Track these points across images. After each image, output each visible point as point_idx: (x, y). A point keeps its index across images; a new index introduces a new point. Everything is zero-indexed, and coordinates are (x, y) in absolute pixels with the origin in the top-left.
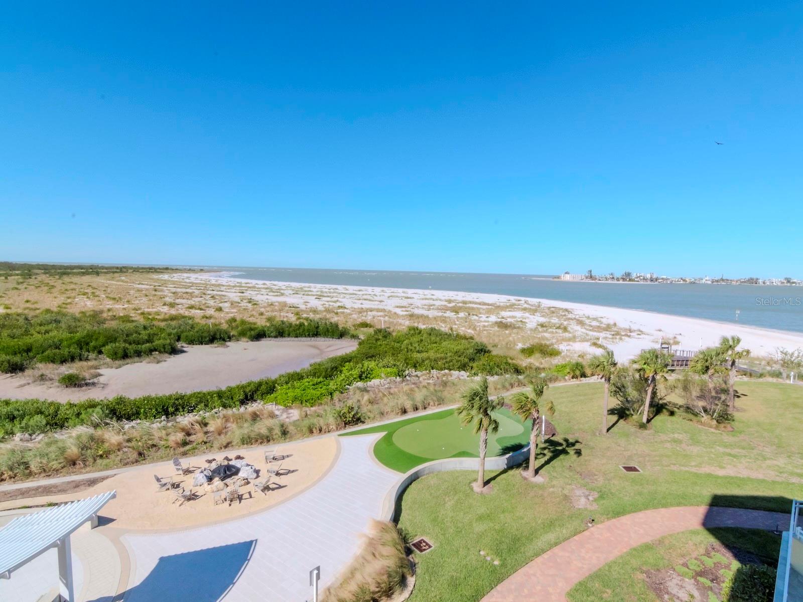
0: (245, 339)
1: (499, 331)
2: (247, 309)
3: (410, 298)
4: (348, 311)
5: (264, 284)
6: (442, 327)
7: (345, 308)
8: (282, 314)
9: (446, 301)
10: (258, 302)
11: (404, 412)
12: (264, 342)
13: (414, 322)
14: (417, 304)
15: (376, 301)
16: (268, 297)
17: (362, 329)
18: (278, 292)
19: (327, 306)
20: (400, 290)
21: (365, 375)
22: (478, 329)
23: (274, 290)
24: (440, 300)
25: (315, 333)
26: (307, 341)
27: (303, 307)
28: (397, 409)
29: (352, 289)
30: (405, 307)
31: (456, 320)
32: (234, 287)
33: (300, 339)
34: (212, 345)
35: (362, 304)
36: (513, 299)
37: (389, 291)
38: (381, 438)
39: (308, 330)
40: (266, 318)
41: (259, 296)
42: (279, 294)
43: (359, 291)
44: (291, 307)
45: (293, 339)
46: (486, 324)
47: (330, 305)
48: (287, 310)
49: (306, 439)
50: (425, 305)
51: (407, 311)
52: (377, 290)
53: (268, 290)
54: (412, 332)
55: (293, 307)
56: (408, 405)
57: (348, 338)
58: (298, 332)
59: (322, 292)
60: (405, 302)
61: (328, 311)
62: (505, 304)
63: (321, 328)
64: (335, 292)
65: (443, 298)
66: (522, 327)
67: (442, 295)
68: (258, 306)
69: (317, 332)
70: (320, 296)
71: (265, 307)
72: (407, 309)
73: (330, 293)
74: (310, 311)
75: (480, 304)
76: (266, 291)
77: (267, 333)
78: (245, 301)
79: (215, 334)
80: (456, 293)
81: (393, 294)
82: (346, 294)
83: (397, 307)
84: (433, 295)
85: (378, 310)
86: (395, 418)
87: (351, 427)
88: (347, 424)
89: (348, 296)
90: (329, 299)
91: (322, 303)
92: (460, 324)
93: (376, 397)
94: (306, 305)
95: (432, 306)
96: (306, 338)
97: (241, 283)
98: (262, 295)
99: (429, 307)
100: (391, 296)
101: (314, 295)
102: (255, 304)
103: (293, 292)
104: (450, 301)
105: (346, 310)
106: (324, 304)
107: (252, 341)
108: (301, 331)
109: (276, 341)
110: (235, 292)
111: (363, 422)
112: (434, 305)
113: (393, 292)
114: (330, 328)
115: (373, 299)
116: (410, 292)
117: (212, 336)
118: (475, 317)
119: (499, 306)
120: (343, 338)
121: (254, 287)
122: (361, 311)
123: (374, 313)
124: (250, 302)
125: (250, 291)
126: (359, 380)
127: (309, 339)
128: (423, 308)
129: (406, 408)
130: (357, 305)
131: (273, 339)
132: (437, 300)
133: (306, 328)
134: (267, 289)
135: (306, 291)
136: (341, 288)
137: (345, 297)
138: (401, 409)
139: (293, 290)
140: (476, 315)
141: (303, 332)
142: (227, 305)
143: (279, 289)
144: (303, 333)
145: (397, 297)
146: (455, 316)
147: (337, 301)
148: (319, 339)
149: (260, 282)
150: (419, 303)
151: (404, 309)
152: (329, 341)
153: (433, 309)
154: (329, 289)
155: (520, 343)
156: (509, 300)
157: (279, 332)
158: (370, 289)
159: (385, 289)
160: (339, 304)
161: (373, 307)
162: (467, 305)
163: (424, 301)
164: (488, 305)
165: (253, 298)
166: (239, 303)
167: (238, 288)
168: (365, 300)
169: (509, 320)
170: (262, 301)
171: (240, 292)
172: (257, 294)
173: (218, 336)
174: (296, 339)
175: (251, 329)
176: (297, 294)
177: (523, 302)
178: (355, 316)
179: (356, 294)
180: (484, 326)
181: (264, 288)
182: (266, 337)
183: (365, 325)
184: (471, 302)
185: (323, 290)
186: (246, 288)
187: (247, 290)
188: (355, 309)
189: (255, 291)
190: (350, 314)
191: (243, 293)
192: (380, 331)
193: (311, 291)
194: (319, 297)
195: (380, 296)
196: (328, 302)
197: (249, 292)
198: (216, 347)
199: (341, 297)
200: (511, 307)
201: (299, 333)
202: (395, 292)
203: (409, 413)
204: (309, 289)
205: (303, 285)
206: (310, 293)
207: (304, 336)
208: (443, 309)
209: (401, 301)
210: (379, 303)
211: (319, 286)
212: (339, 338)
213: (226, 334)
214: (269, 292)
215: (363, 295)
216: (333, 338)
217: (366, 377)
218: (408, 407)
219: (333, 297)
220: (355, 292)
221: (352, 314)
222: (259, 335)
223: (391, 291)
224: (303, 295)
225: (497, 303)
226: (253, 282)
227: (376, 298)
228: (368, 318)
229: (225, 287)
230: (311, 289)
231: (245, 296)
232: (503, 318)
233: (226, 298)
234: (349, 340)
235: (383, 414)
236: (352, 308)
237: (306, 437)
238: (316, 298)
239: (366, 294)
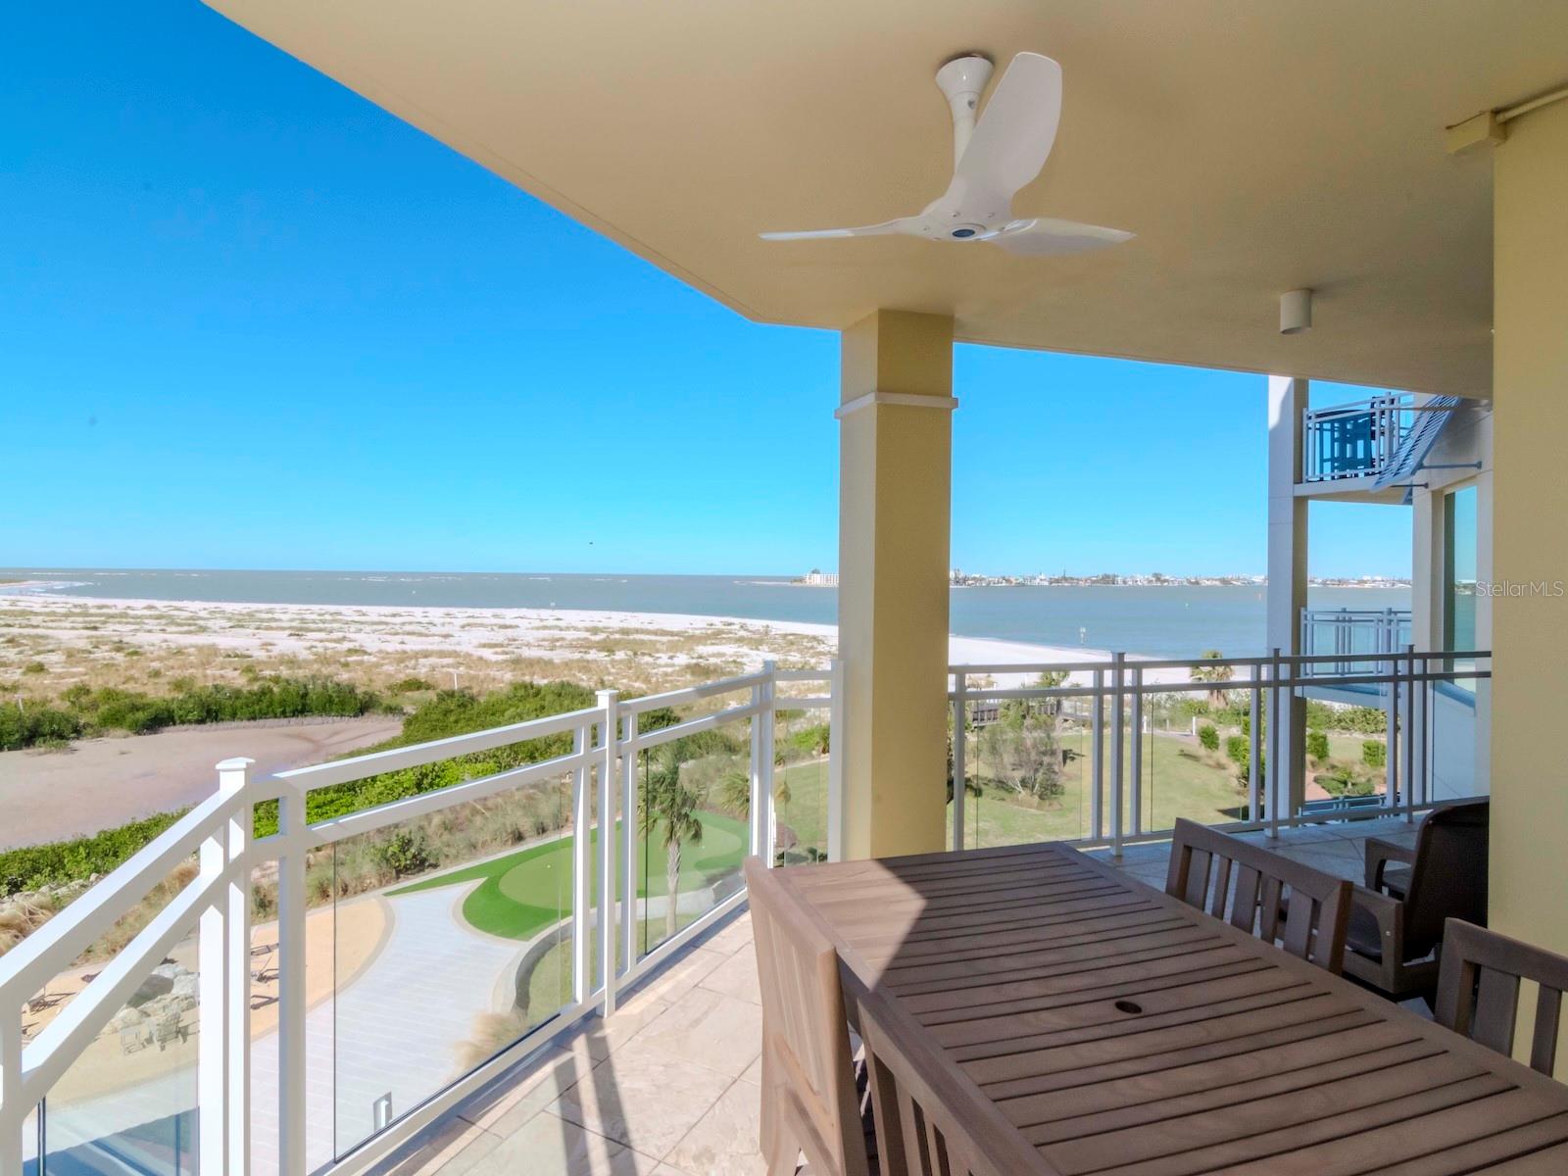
0: (120, 732)
1: (695, 681)
2: (113, 665)
3: (510, 627)
4: (373, 659)
5: (151, 607)
6: (582, 680)
7: (365, 653)
8: (209, 672)
9: (587, 630)
10: (140, 647)
11: (519, 837)
12: (170, 736)
13: (523, 675)
14: (527, 639)
15: (434, 635)
16: (167, 636)
17: (409, 694)
18: (190, 625)
19: (321, 650)
20: (488, 612)
21: (430, 780)
22: (654, 680)
23: (179, 621)
24: (576, 629)
25: (299, 707)
26: (279, 726)
27: (261, 655)
28: (504, 834)
29: (374, 612)
30: (502, 646)
31: (609, 666)
32: (66, 616)
33: (261, 722)
34: (30, 751)
35: (403, 643)
36: (718, 621)
37: (461, 614)
38: (475, 888)
39: (283, 703)
40: (169, 683)
41: (139, 634)
42: (192, 628)
43: (394, 615)
44: (229, 656)
45: (245, 723)
46: (669, 670)
47: (326, 649)
48: (222, 663)
49: (313, 910)
50: (544, 640)
51: (507, 653)
52: (436, 613)
53: (163, 621)
54: (521, 692)
55: (237, 656)
56: (526, 824)
57: (379, 715)
58: (257, 708)
59: (303, 620)
60: (500, 636)
61: (324, 660)
62: (704, 631)
63: (312, 696)
64: (335, 621)
65: (581, 625)
66: (737, 672)
67: (578, 620)
68: (143, 658)
69: (304, 705)
70: (301, 629)
71: (160, 659)
72: (506, 649)
73: (324, 622)
74: (281, 663)
75: (655, 633)
76: (159, 624)
77: (178, 713)
78: (106, 648)
79: (38, 723)
80: (607, 614)
81: (471, 621)
82: (362, 623)
83: (484, 646)
84: (558, 619)
85: (442, 654)
86: (500, 851)
87: (410, 876)
88: (401, 871)
89: (368, 628)
90: (322, 635)
91: (308, 644)
92: (618, 674)
93: (457, 818)
94: (268, 651)
95: (558, 640)
96: (277, 720)
97: (85, 606)
98: (150, 631)
99: (553, 644)
100: (469, 625)
101: (283, 629)
102: (136, 653)
103: (231, 624)
104: (595, 631)
105: (366, 658)
106: (313, 647)
107: (138, 733)
108: (264, 705)
109: (201, 731)
110: (73, 628)
111: (435, 866)
112: (563, 639)
113: (473, 617)
114: (334, 695)
115: (427, 632)
116: (510, 615)
117: (29, 730)
118: (647, 659)
119: (693, 636)
120: (366, 714)
121: (124, 615)
122: (403, 657)
123: (433, 660)
124: (119, 650)
125: (115, 623)
126: (415, 790)
127: (284, 721)
128: (539, 646)
129: (521, 830)
130: (393, 645)
131: (193, 726)
132: (568, 628)
133: (277, 698)
134: (158, 617)
135: (262, 620)
136: (348, 611)
137: (361, 630)
138: (513, 832)
139: (230, 619)
140: (650, 655)
141: (268, 707)
142: (53, 657)
143: (192, 618)
144: (271, 709)
145: (482, 625)
146: (607, 659)
147: (344, 638)
148: (308, 719)
149: (142, 603)
150: (531, 636)
151: (499, 650)
152: (334, 722)
153: (561, 646)
154: (320, 615)
155: (733, 700)
156: (712, 625)
157: (209, 712)
158: (418, 612)
159: (453, 610)
160: (346, 645)
161: (430, 647)
162: (631, 637)
163: (541, 631)
164: (672, 634)
165: (125, 640)
166: (90, 652)
167: (81, 619)
168: (409, 634)
169: (712, 660)
170: (153, 645)
171: (87, 628)
172: (137, 630)
173: (46, 729)
174: (252, 723)
175: (135, 708)
176: (242, 626)
177: (737, 627)
178: (390, 668)
179: (387, 624)
180: (666, 674)
181: (151, 617)
182: (174, 724)
183: (415, 685)
184: (637, 631)
185: (305, 616)
186: (103, 619)
187: (105, 623)
188: (388, 653)
189: (127, 623)
190: (377, 665)
191: (95, 628)
192: (451, 694)
193: (276, 620)
194: (297, 633)
195: (443, 624)
196: (321, 641)
197: (111, 627)
198: (40, 754)
199: (352, 630)
200: (716, 636)
201: (260, 710)
202: (476, 615)
203: (528, 840)
204: (270, 616)
205: (254, 606)
206: (273, 624)
207: (271, 715)
208: (582, 646)
209: (492, 633)
210: (441, 639)
211: (294, 608)
212: (356, 716)
213: (68, 721)
214: (166, 624)
215: (404, 624)
216: (342, 716)
217: (431, 785)
218: (525, 828)
219: (331, 632)
220: (384, 619)
221: (382, 665)
222: (158, 720)
223: (467, 615)
224: (258, 628)
225: (690, 631)
226: (120, 604)
227: (433, 630)
228: (422, 672)
229: (41, 618)
230: (276, 616)
231: (103, 636)
232: (700, 657)
233: (50, 641)
234: (381, 717)
235: (475, 848)
236: (380, 651)
237: (313, 907)
238: (291, 635)
239: (411, 623)
